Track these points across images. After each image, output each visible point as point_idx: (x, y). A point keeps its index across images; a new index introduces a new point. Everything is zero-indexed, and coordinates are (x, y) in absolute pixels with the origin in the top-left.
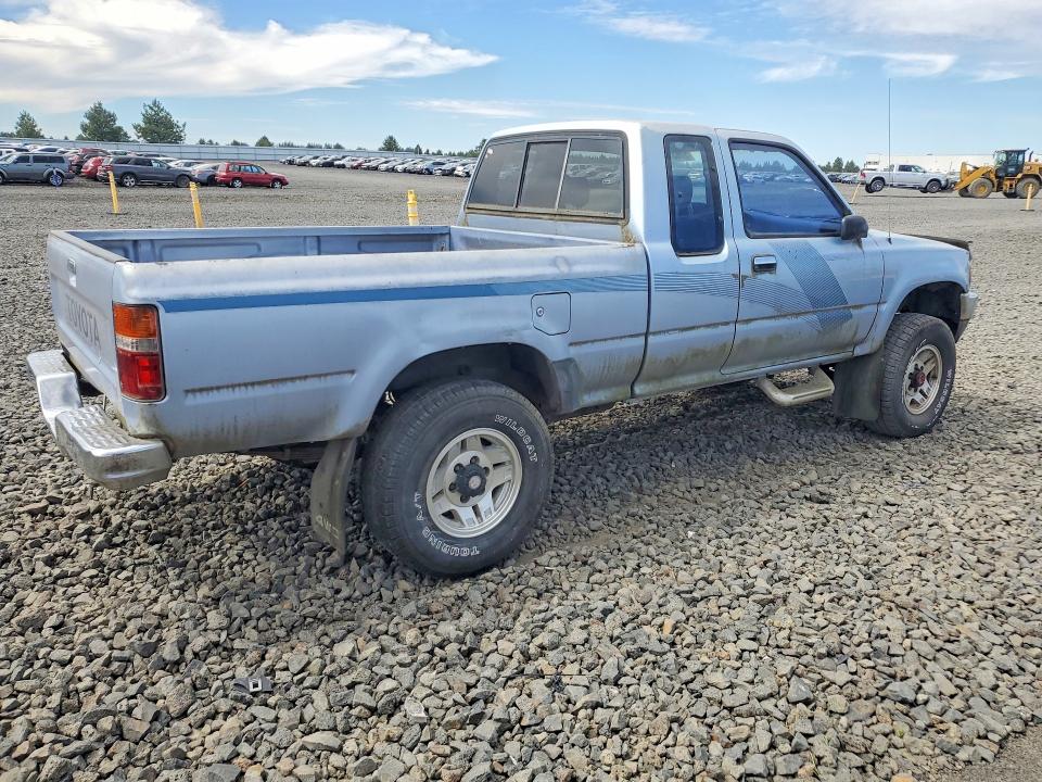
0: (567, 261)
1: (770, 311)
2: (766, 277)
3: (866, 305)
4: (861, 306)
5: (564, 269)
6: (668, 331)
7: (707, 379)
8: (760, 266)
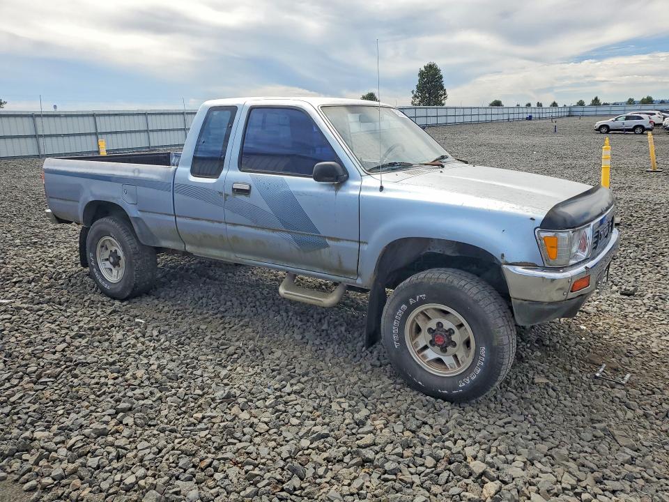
0: (139, 172)
1: (248, 222)
2: (242, 197)
3: (343, 240)
4: (338, 240)
5: (136, 174)
6: (186, 217)
7: (225, 256)
8: (238, 189)
